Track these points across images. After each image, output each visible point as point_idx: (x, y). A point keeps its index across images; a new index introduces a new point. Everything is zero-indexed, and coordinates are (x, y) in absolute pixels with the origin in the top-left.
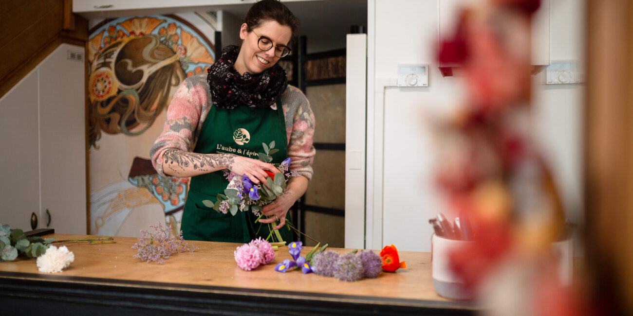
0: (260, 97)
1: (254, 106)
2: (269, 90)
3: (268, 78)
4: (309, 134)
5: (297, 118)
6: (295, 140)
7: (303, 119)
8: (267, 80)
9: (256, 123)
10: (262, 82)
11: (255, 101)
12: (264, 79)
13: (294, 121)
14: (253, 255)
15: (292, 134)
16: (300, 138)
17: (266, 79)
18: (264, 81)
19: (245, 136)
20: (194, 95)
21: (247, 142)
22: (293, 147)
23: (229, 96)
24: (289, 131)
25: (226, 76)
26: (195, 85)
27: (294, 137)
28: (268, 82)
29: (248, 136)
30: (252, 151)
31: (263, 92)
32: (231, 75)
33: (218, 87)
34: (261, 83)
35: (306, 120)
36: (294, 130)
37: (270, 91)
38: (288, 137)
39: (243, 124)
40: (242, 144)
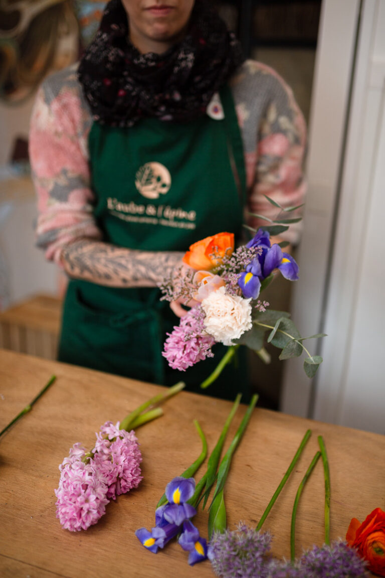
0: (177, 97)
1: (168, 117)
2: (197, 79)
3: (191, 56)
4: (293, 158)
5: (267, 129)
6: (265, 173)
7: (277, 130)
8: (189, 59)
9: (180, 149)
10: (179, 66)
11: (171, 105)
12: (182, 60)
13: (260, 137)
14: (86, 507)
15: (258, 163)
16: (274, 168)
17: (186, 59)
18: (183, 64)
19: (159, 179)
20: (59, 116)
21: (164, 191)
22: (262, 187)
23: (119, 102)
24: (250, 159)
25: (106, 59)
26: (57, 95)
27: (262, 168)
28: (190, 65)
29: (166, 177)
30: (175, 207)
31: (186, 86)
32: (118, 55)
33: (95, 85)
34: (176, 69)
35: (284, 132)
36: (260, 155)
37: (200, 81)
38: (250, 171)
39: (154, 153)
40: (154, 195)
